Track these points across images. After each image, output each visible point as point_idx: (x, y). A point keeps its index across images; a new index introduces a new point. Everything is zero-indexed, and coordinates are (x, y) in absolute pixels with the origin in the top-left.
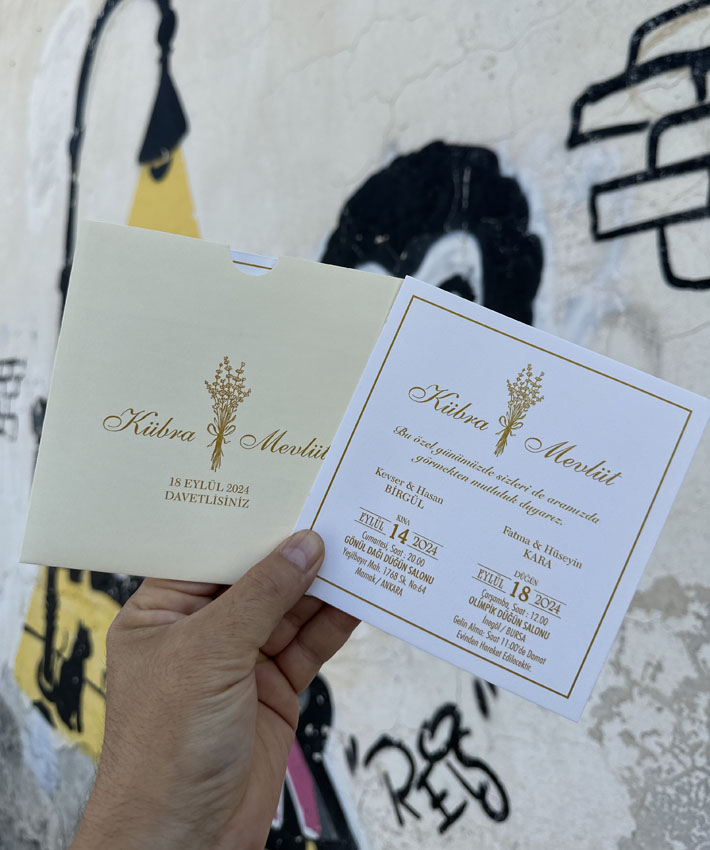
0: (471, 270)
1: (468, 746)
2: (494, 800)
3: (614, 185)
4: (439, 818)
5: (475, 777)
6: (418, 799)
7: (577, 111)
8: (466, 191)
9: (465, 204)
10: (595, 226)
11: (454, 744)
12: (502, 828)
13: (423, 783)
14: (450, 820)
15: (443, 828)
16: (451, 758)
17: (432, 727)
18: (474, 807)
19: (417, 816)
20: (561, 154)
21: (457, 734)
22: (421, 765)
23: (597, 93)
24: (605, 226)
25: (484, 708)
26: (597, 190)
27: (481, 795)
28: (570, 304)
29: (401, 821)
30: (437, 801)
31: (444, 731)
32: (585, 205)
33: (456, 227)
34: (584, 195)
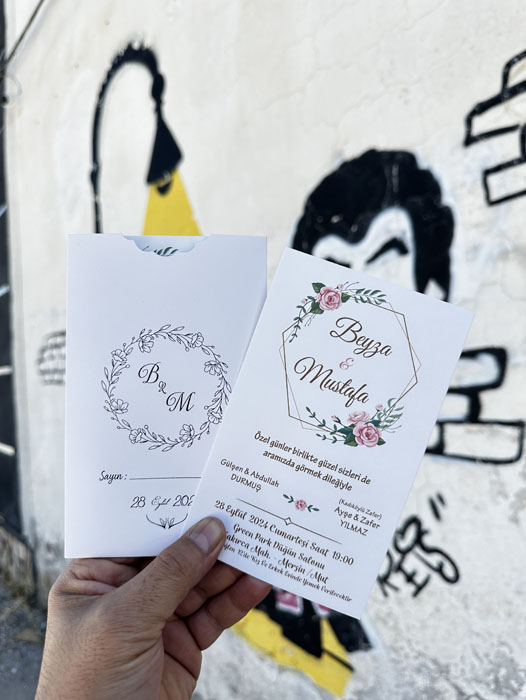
0: (404, 233)
1: (428, 541)
2: (449, 571)
3: (499, 168)
4: (412, 588)
5: (435, 559)
6: (397, 579)
7: (469, 122)
8: (395, 181)
9: (395, 190)
10: (488, 196)
11: (418, 540)
12: (455, 588)
13: (399, 568)
14: (419, 588)
15: (416, 594)
16: (418, 550)
17: (402, 533)
18: (436, 578)
19: (396, 589)
20: (461, 151)
21: (420, 534)
22: (397, 557)
23: (482, 108)
24: (495, 196)
25: (437, 514)
26: (487, 172)
27: (440, 570)
28: (475, 249)
29: (386, 594)
30: (410, 578)
31: (411, 533)
32: (479, 183)
33: (391, 204)
34: (479, 176)
